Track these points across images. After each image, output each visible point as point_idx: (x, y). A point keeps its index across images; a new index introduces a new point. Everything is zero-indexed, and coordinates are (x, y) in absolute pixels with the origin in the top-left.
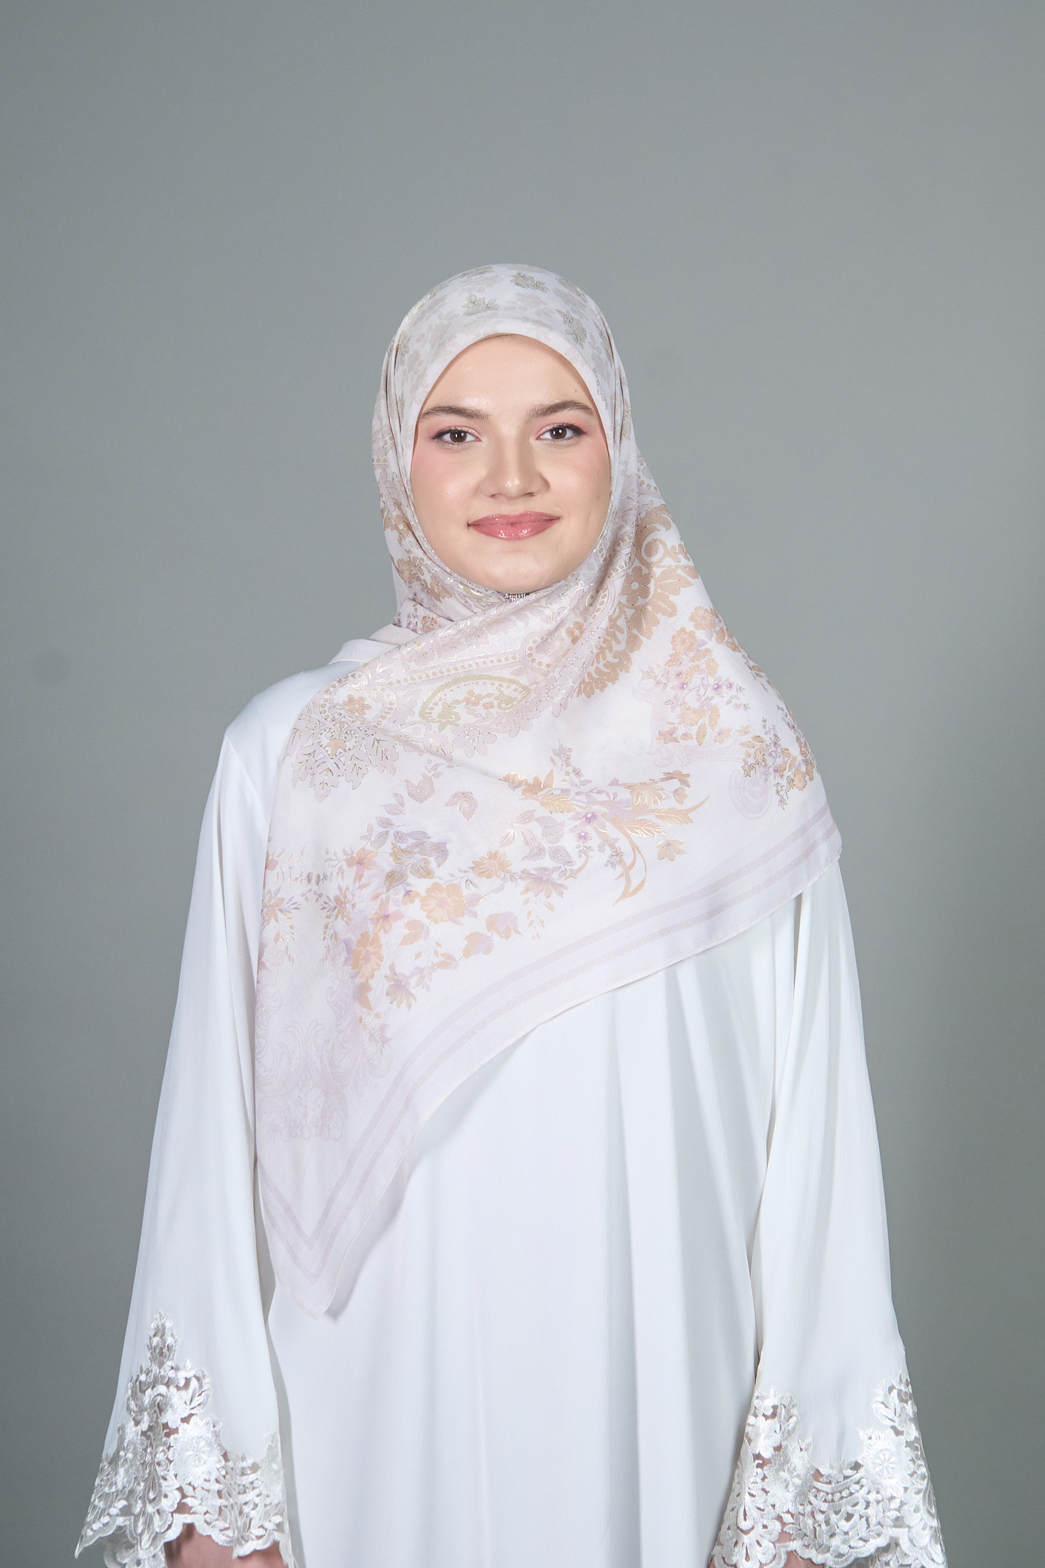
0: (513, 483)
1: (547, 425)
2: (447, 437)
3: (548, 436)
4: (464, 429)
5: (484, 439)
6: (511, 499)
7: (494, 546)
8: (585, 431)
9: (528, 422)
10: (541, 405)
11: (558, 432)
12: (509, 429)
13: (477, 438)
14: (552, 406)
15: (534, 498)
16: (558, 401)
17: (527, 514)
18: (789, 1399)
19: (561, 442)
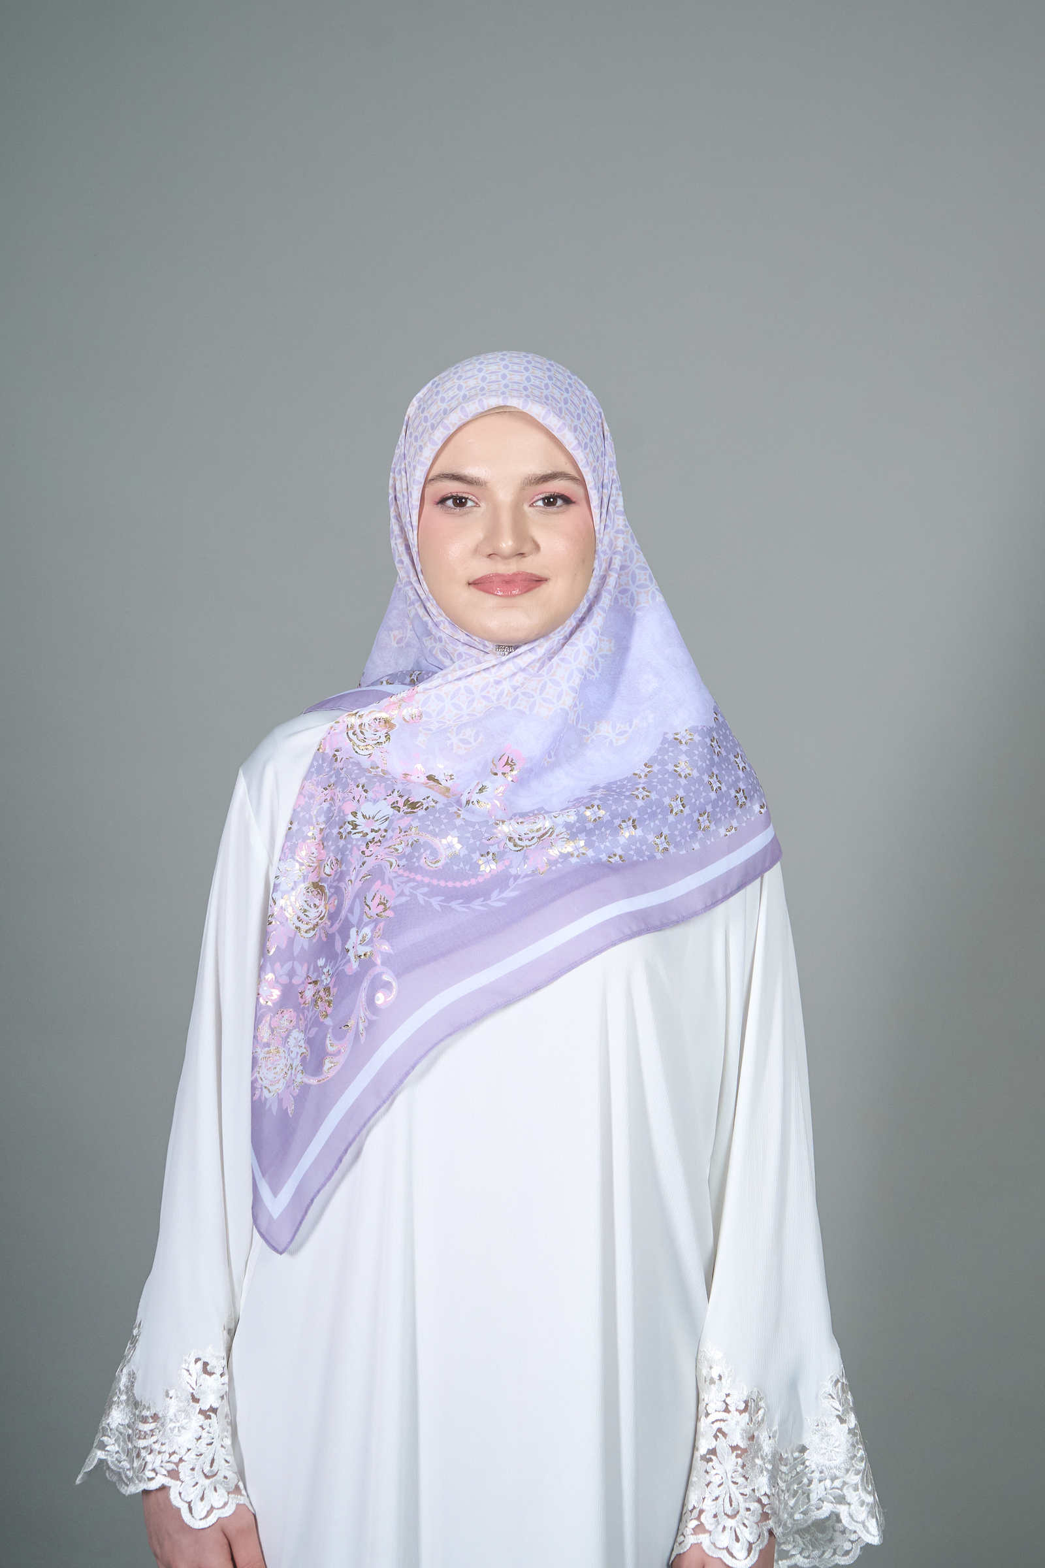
0: (507, 544)
1: (540, 494)
2: (450, 503)
3: (540, 503)
4: (464, 495)
5: (482, 504)
6: (506, 558)
7: (490, 601)
8: (574, 500)
9: (522, 489)
10: (534, 474)
11: (550, 501)
12: (504, 495)
13: (477, 504)
14: (544, 476)
15: (525, 560)
16: (550, 472)
17: (519, 574)
18: (757, 1393)
19: (550, 509)
